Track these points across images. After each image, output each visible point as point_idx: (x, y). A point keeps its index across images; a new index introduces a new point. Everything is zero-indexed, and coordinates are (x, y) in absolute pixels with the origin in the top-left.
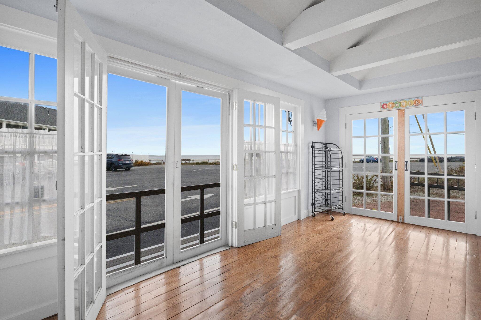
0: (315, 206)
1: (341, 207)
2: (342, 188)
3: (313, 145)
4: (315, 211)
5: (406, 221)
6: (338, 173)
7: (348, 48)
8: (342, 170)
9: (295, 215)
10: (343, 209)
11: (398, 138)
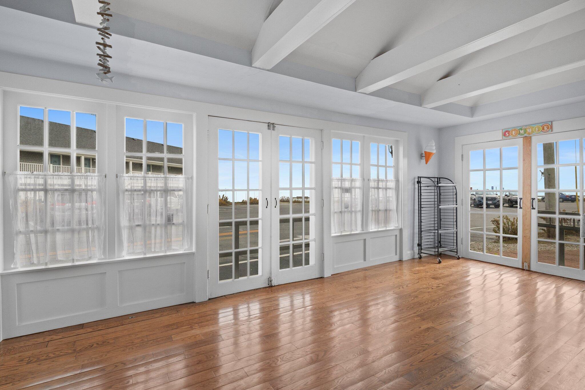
0: (421, 247)
1: (455, 249)
2: (457, 229)
3: (419, 180)
4: (421, 253)
5: (533, 269)
6: (452, 211)
7: (438, 79)
8: (456, 208)
9: (396, 254)
10: (457, 252)
11: (523, 171)
